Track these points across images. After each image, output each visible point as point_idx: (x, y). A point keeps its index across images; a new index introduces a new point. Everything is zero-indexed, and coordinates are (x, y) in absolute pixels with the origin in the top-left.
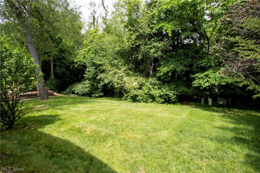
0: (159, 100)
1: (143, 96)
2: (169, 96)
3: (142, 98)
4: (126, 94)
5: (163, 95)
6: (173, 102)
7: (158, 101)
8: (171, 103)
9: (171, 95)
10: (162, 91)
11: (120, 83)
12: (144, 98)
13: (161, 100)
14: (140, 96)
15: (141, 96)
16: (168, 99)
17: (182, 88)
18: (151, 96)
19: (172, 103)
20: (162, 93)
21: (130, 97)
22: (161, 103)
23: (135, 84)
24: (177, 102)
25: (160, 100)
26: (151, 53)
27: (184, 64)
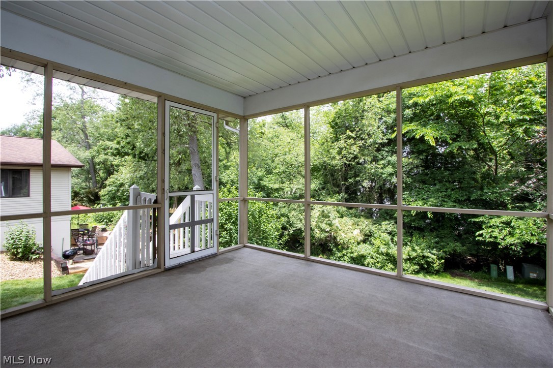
0: (408, 266)
1: (375, 258)
2: (428, 259)
3: (373, 261)
4: (340, 251)
5: (414, 258)
6: (434, 271)
7: (407, 268)
8: (430, 272)
9: (433, 259)
10: (414, 250)
11: (326, 230)
12: (378, 262)
13: (412, 267)
14: (368, 256)
15: (372, 258)
16: (426, 266)
17: (452, 245)
18: (391, 257)
19: (433, 273)
20: (414, 254)
21: (347, 258)
22: (413, 274)
23: (357, 234)
24: (442, 272)
25: (410, 267)
26: (385, 174)
27: (454, 197)
